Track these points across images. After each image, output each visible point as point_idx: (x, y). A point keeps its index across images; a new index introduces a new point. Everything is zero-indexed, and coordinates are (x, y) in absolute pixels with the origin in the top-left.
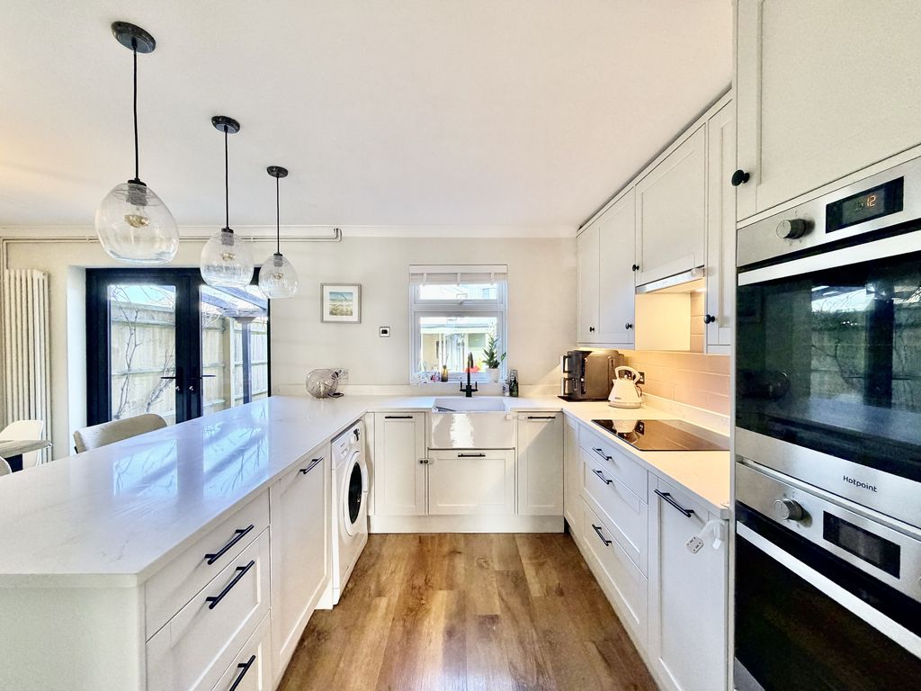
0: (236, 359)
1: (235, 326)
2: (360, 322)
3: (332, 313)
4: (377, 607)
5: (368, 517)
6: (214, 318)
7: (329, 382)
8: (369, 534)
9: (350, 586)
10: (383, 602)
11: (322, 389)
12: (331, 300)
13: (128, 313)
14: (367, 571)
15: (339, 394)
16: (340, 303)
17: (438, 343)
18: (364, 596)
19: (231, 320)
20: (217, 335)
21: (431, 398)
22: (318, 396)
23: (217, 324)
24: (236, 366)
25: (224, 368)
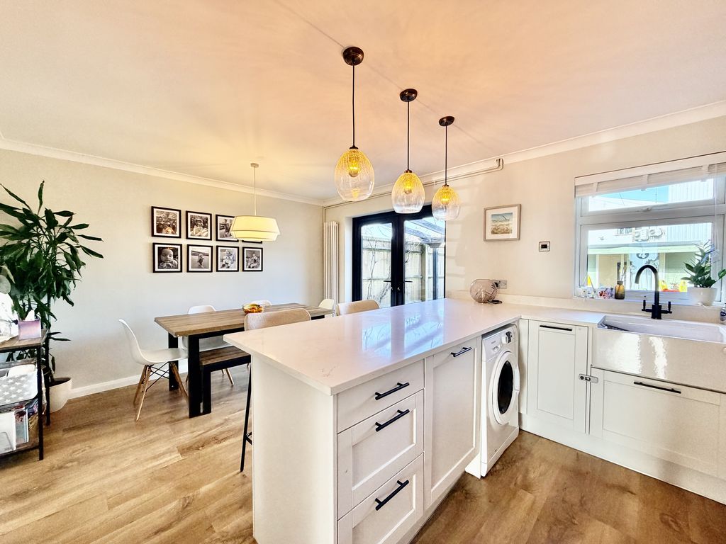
0: (429, 273)
1: (429, 250)
2: (519, 239)
3: (493, 232)
4: (521, 500)
5: (520, 415)
6: (416, 245)
7: (490, 290)
8: (520, 430)
9: (498, 466)
10: (529, 497)
11: (483, 296)
12: (493, 221)
13: (372, 242)
14: (515, 461)
15: (498, 301)
16: (500, 223)
17: (619, 265)
18: (510, 482)
19: (427, 246)
20: (418, 256)
21: (599, 314)
22: (480, 301)
23: (418, 249)
24: (429, 278)
25: (422, 279)
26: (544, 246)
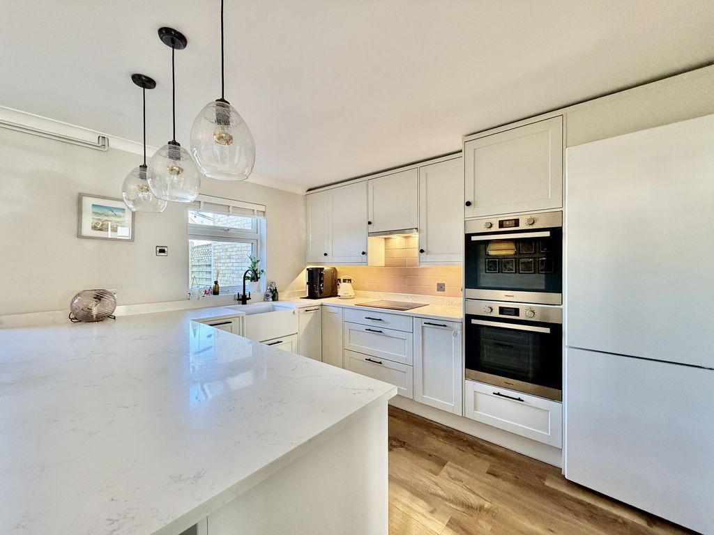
2: (134, 240)
12: (95, 213)
16: (106, 218)
26: (162, 251)
